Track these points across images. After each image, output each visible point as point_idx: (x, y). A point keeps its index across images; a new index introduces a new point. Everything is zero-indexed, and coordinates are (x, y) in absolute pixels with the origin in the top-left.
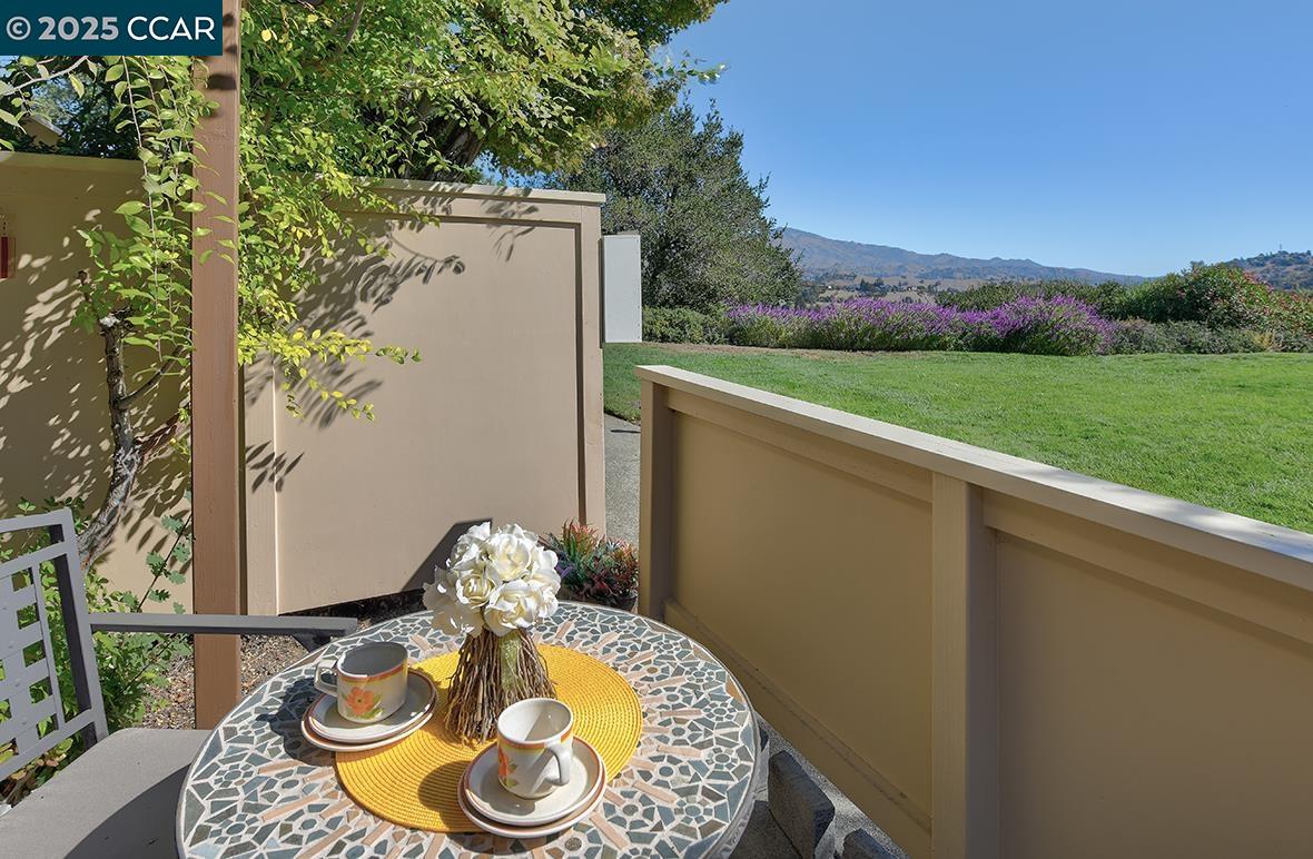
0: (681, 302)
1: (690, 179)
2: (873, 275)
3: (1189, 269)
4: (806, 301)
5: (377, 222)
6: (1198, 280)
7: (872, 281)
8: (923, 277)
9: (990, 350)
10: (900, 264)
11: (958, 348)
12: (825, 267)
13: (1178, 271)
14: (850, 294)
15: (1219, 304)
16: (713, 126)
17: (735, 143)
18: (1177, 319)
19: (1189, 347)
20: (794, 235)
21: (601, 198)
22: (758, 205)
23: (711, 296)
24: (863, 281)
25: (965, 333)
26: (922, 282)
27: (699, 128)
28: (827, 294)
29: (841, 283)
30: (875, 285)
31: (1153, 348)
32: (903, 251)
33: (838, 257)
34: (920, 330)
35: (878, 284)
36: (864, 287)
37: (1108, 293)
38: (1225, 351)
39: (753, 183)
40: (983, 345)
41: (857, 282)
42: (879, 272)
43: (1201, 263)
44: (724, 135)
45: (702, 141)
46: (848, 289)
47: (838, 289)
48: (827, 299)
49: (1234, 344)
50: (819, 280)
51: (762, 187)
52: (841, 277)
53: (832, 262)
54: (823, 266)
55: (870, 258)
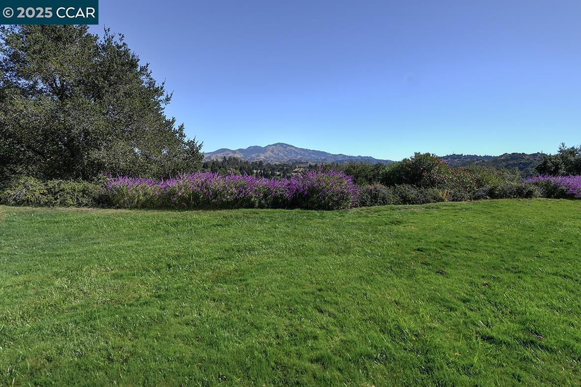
3: (413, 155)
4: (288, 172)
7: (314, 164)
9: (283, 207)
10: (325, 158)
13: (408, 157)
15: (425, 174)
18: (400, 184)
19: (405, 200)
20: (284, 146)
24: (310, 164)
28: (296, 170)
29: (302, 165)
32: (326, 153)
33: (301, 155)
35: (316, 166)
36: (310, 167)
37: (377, 169)
38: (424, 202)
40: (278, 203)
41: (308, 165)
42: (316, 161)
43: (419, 153)
46: (304, 168)
48: (296, 172)
49: (429, 197)
52: (302, 163)
53: (299, 157)
54: (296, 159)
55: (314, 156)
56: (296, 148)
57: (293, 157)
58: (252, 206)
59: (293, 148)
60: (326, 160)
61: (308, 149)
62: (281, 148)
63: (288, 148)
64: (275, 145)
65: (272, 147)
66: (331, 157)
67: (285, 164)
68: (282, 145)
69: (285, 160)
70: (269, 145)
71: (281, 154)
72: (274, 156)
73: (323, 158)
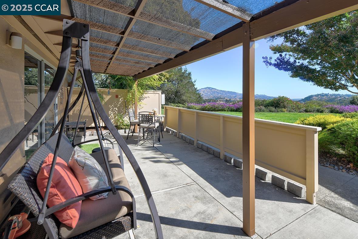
0: (179, 103)
1: (181, 80)
5: (143, 94)
6: (279, 99)
7: (228, 99)
8: (240, 98)
11: (227, 111)
14: (223, 102)
16: (186, 71)
17: (190, 74)
20: (211, 89)
21: (161, 91)
22: (194, 85)
23: (185, 102)
25: (229, 108)
27: (183, 71)
29: (221, 100)
31: (263, 111)
33: (221, 94)
34: (220, 108)
36: (227, 101)
38: (277, 112)
39: (193, 81)
40: (232, 110)
41: (225, 100)
42: (230, 97)
44: (187, 72)
45: (183, 73)
47: (221, 101)
49: (279, 111)
50: (216, 99)
51: (195, 81)
52: (221, 98)
53: (219, 95)
54: (217, 96)
55: (228, 94)
56: (218, 90)
57: (216, 95)
58: (225, 111)
59: (216, 90)
60: (236, 97)
61: (225, 90)
62: (209, 90)
63: (213, 90)
64: (206, 88)
65: (204, 89)
66: (239, 95)
67: (211, 99)
68: (209, 88)
69: (211, 97)
70: (202, 89)
71: (209, 93)
72: (205, 95)
73: (234, 95)
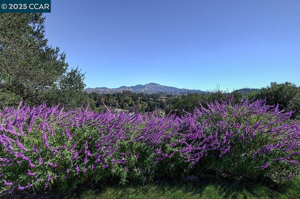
2: (170, 93)
7: (170, 94)
8: (180, 93)
10: (175, 91)
12: (160, 91)
20: (154, 84)
24: (168, 94)
26: (179, 95)
30: (170, 95)
32: (176, 88)
33: (163, 89)
35: (171, 95)
36: (168, 96)
42: (171, 92)
46: (165, 96)
48: (160, 98)
50: (159, 94)
52: (164, 94)
55: (170, 89)
59: (159, 86)
62: (153, 86)
63: (156, 86)
64: (150, 84)
66: (179, 90)
67: (155, 94)
71: (153, 89)
72: (149, 90)
